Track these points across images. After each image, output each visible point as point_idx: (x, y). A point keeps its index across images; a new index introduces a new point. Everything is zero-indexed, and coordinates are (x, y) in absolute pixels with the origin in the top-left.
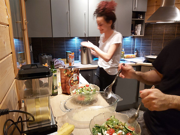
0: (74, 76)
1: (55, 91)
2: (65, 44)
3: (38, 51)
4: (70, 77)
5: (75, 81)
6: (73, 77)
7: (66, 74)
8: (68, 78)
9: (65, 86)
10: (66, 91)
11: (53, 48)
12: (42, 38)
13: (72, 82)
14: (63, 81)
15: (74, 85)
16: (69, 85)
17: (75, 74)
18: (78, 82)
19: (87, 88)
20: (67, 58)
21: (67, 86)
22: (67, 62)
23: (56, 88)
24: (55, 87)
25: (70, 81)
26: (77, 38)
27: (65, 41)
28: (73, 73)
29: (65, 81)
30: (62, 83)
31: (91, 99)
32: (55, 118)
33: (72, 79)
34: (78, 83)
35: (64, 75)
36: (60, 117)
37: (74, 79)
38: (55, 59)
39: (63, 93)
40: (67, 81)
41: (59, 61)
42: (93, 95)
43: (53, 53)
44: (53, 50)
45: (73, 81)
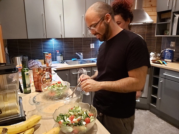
0: (46, 74)
1: (28, 89)
2: (42, 45)
3: (15, 53)
4: (42, 75)
5: (48, 79)
6: (45, 76)
7: (39, 73)
8: (40, 77)
9: (38, 84)
10: (39, 89)
11: (30, 49)
12: (18, 39)
13: (44, 80)
14: (36, 79)
15: (47, 83)
16: (41, 83)
17: (47, 72)
18: (50, 79)
19: (59, 85)
20: (44, 59)
21: (40, 84)
22: (45, 63)
23: (29, 86)
24: (27, 85)
25: (43, 79)
26: (54, 39)
27: (43, 42)
28: (45, 71)
29: (38, 79)
30: (34, 82)
31: (62, 94)
32: (25, 112)
33: (45, 77)
34: (51, 81)
35: (37, 74)
36: (30, 111)
37: (46, 77)
38: (31, 60)
39: (36, 91)
40: (39, 79)
41: (36, 62)
42: (63, 90)
43: (31, 55)
44: (30, 52)
45: (46, 79)
